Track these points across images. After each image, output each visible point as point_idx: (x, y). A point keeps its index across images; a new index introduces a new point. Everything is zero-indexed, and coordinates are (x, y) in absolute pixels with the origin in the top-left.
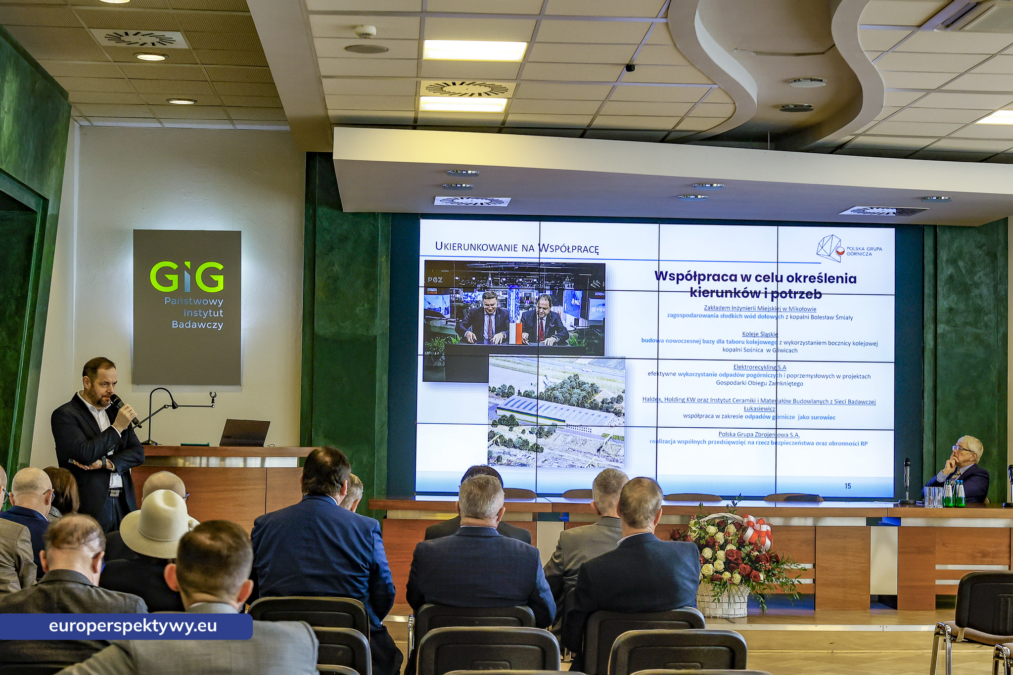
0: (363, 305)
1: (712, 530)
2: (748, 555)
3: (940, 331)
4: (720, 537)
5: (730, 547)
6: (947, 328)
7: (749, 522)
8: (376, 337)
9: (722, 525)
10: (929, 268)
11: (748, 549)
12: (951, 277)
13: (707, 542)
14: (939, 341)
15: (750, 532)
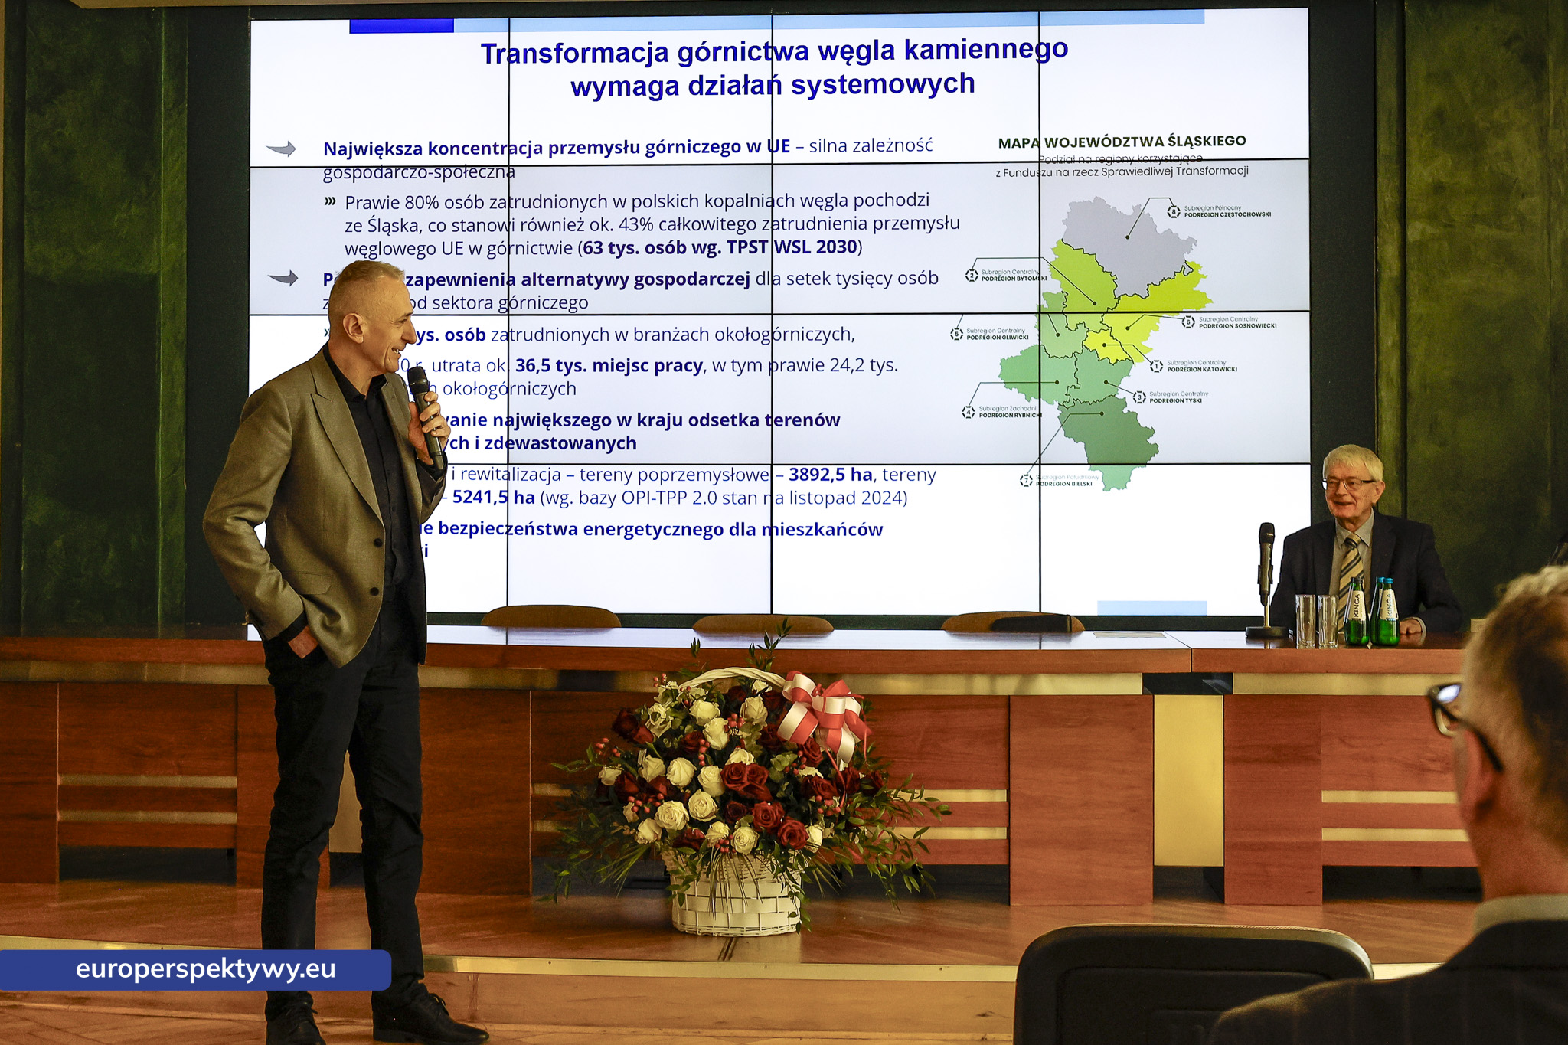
0: (129, 207)
1: (704, 709)
2: (790, 775)
3: (1413, 235)
4: (717, 734)
5: (742, 757)
6: (1430, 230)
7: (795, 691)
8: (155, 278)
9: (730, 701)
10: (1388, 96)
11: (786, 760)
12: (1439, 115)
13: (683, 743)
14: (1411, 259)
15: (795, 717)
